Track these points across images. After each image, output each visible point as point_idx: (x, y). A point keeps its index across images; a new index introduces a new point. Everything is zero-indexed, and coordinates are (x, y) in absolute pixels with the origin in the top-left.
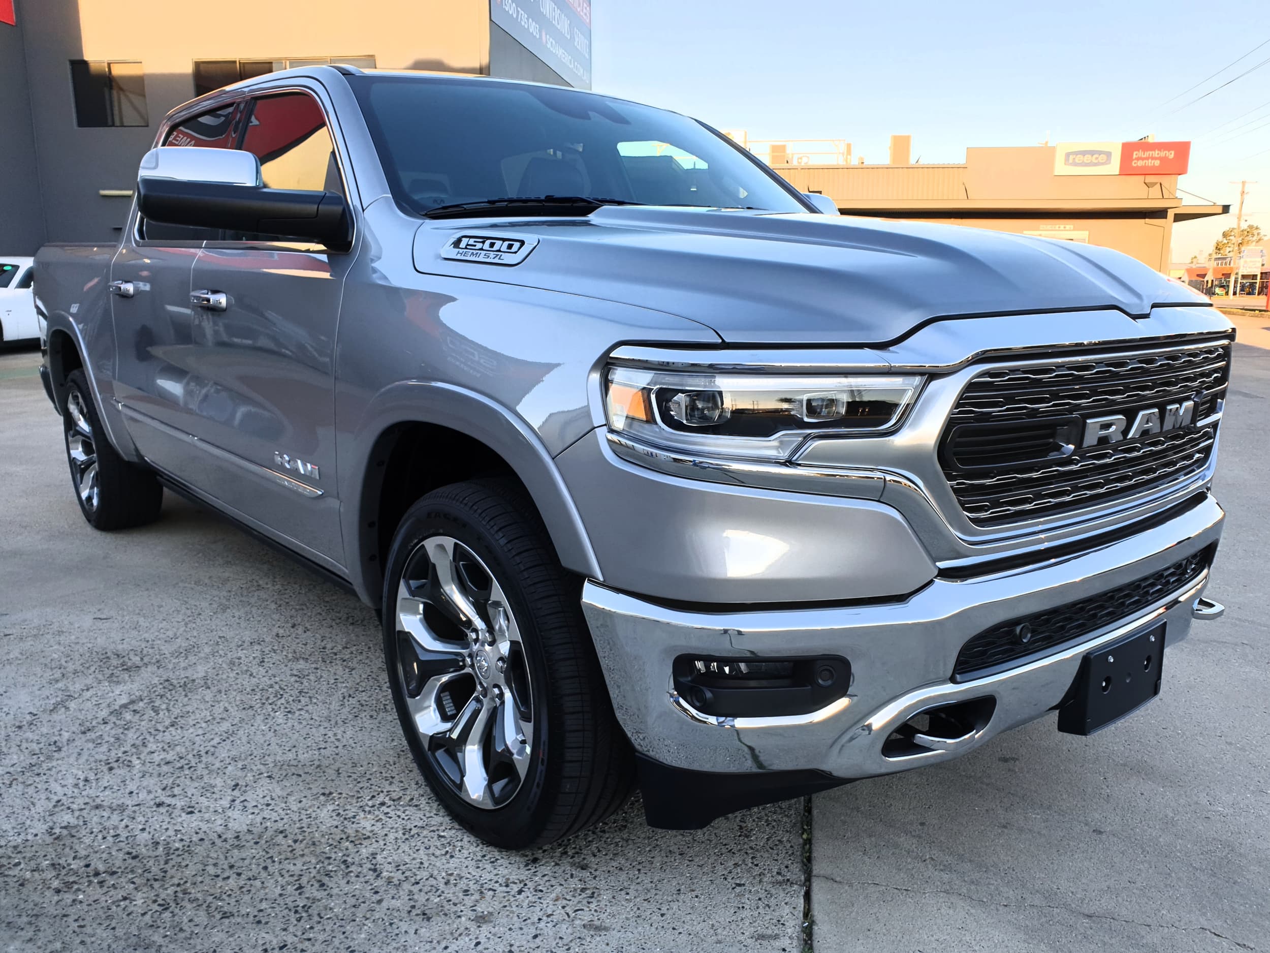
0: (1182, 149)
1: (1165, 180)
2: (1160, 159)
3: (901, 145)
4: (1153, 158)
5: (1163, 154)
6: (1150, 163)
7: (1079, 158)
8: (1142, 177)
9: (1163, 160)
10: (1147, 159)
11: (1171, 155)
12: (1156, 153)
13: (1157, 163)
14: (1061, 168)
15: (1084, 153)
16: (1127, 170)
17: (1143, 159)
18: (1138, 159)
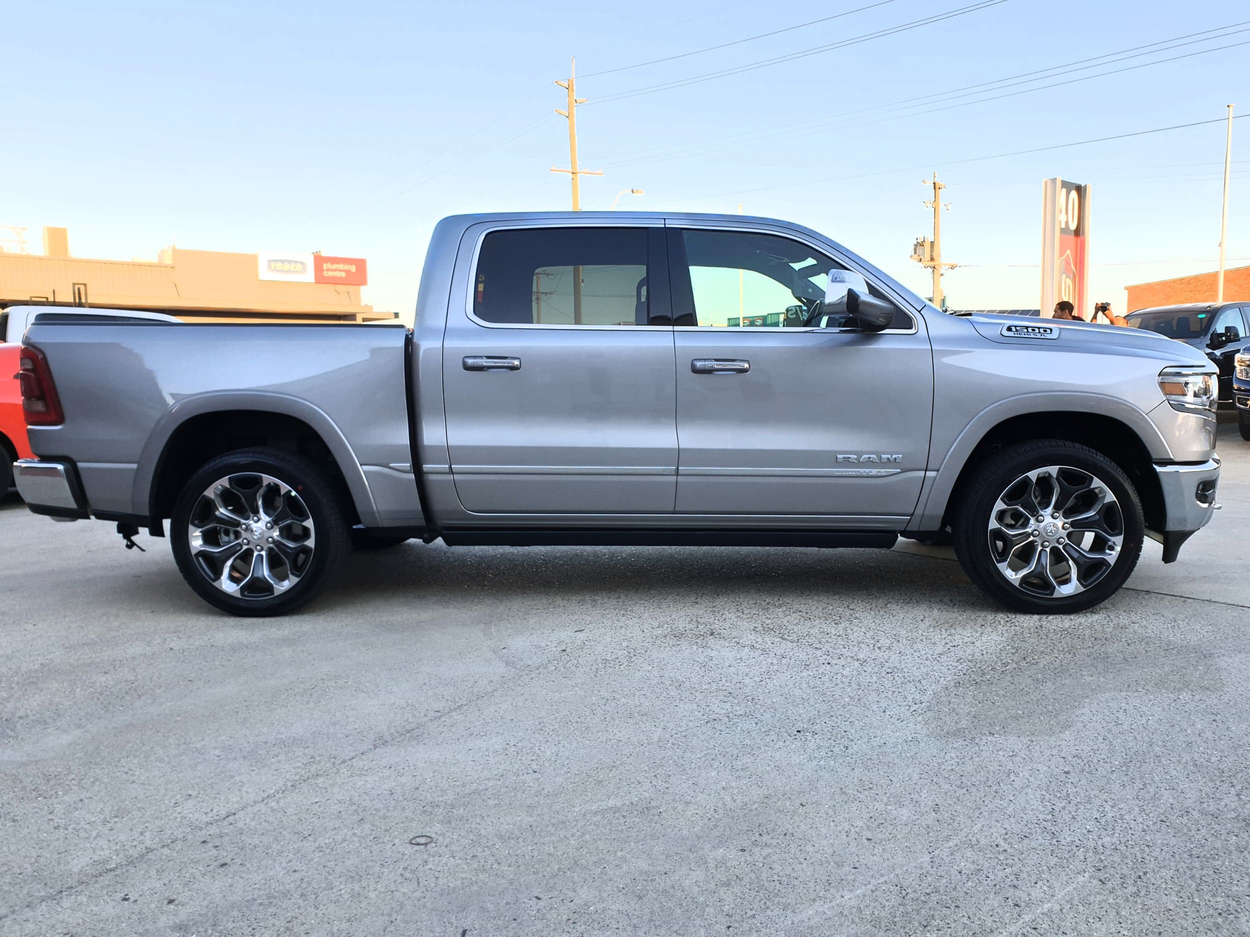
0: (361, 264)
1: (351, 288)
2: (345, 271)
3: (57, 237)
4: (340, 271)
5: (347, 267)
6: (338, 274)
7: (279, 266)
8: (332, 286)
9: (348, 272)
10: (335, 270)
11: (353, 269)
12: (341, 266)
13: (343, 275)
14: (265, 274)
15: (283, 261)
16: (320, 278)
17: (332, 270)
18: (328, 270)
